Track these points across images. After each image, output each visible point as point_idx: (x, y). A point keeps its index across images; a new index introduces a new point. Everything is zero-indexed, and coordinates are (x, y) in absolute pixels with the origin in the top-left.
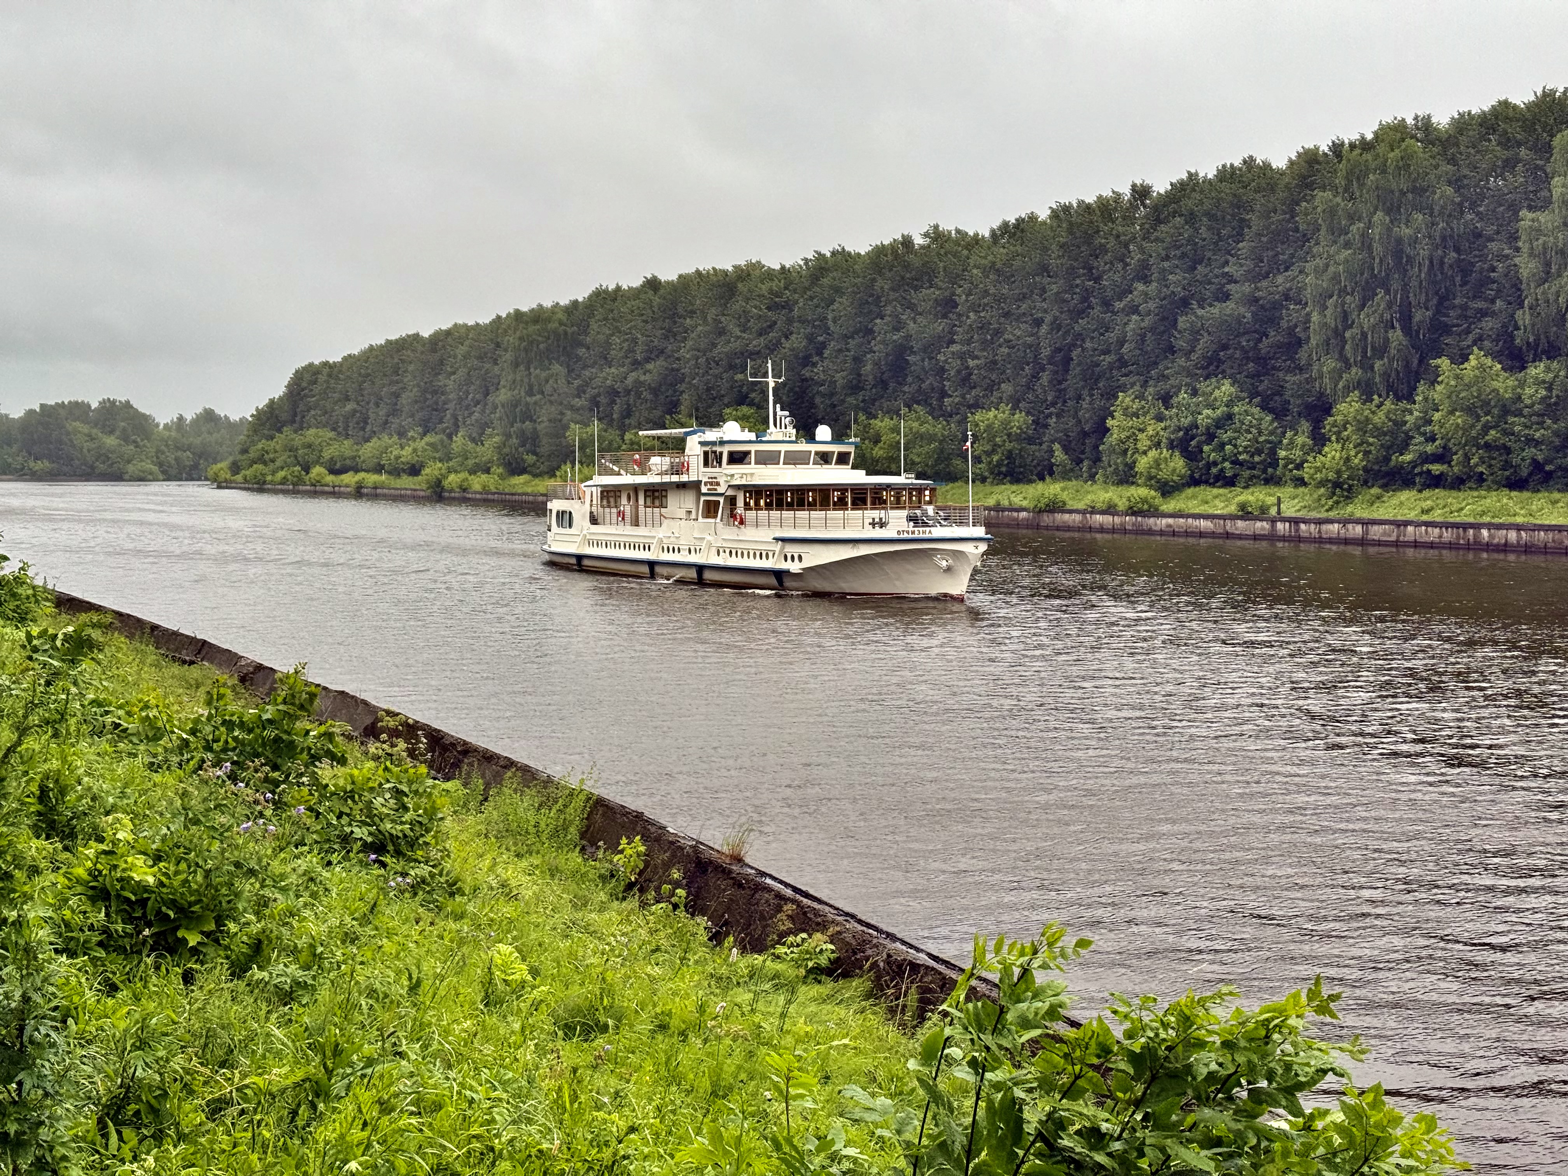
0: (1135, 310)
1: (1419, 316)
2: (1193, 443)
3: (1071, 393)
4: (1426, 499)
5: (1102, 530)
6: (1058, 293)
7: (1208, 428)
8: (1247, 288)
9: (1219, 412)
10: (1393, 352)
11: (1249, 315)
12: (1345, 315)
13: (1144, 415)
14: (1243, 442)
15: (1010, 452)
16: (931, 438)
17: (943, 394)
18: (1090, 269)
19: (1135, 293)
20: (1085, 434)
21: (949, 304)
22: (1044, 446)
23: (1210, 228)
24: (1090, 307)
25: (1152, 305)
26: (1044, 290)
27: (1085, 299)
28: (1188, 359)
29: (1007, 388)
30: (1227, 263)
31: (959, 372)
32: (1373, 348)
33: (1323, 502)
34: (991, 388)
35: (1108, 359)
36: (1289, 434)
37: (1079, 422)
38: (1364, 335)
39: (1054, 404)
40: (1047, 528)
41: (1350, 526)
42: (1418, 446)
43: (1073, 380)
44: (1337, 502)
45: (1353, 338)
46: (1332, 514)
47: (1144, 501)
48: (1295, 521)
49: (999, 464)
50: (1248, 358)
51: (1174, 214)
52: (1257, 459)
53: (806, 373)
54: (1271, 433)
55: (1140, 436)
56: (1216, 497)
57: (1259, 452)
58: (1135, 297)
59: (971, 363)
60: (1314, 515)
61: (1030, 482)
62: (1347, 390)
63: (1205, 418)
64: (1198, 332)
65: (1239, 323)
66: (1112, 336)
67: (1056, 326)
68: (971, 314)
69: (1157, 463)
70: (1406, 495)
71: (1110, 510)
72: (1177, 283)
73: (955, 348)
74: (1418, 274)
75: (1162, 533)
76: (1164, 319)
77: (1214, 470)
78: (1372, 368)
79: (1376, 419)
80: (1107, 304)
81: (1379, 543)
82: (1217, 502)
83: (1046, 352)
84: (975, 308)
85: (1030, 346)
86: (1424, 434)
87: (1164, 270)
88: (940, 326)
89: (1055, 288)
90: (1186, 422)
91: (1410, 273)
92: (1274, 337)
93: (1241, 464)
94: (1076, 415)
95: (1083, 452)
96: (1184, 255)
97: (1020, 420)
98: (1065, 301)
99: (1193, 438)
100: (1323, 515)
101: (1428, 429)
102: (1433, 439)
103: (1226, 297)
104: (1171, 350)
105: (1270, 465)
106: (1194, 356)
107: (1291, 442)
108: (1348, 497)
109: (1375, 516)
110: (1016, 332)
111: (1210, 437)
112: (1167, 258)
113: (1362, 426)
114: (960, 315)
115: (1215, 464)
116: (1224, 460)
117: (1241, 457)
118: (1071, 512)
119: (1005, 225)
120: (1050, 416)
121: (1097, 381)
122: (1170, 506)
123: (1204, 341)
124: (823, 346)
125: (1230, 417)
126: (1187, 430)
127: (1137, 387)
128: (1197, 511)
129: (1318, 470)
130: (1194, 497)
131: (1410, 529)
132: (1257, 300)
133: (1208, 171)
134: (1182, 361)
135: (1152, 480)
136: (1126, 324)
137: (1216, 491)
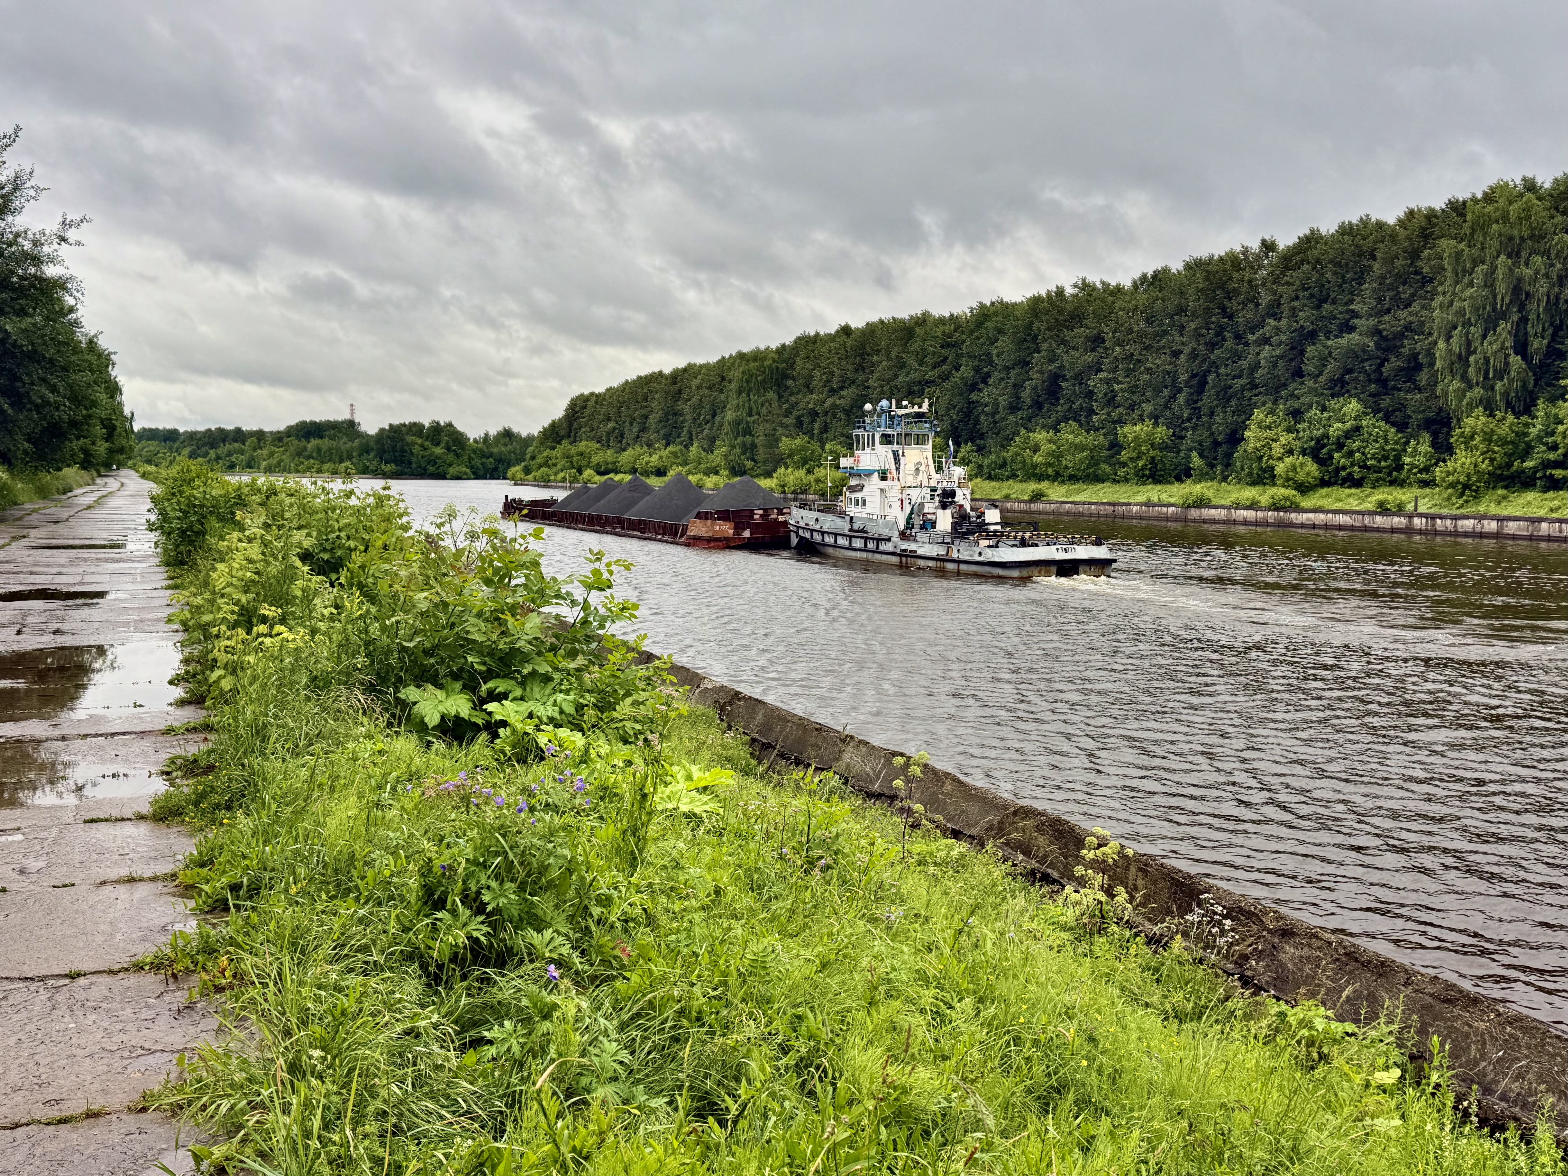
0: (1266, 341)
1: (1537, 344)
2: (1324, 451)
3: (1205, 411)
4: (1553, 499)
5: (1245, 523)
6: (1196, 329)
7: (1338, 438)
8: (1372, 322)
9: (1348, 425)
10: (1513, 374)
11: (1371, 344)
12: (1469, 343)
13: (1277, 427)
14: (1371, 450)
15: (1153, 458)
16: (1081, 448)
17: (1092, 412)
18: (1224, 309)
19: (1267, 328)
20: (1216, 444)
21: (1097, 340)
22: (1182, 454)
23: (1335, 273)
24: (1224, 339)
25: (1283, 337)
26: (1182, 327)
27: (1217, 334)
28: (1316, 382)
29: (1148, 408)
30: (1351, 301)
31: (1106, 394)
32: (1495, 371)
33: (1454, 500)
34: (1132, 407)
35: (1241, 382)
36: (1413, 443)
37: (1212, 434)
38: (1487, 360)
39: (1189, 420)
40: (1194, 521)
41: (1485, 522)
42: (1540, 453)
43: (1207, 400)
44: (1467, 502)
45: (1477, 362)
46: (1463, 511)
47: (1287, 499)
48: (1433, 517)
49: (1143, 468)
50: (1370, 381)
51: (1302, 262)
52: (1383, 464)
53: (974, 397)
54: (1396, 443)
55: (1274, 445)
56: (1349, 496)
57: (1386, 458)
58: (1267, 330)
59: (1116, 387)
60: (1445, 511)
61: (1171, 483)
62: (1471, 407)
63: (1336, 429)
64: (1325, 359)
65: (1364, 351)
66: (1244, 364)
67: (1193, 355)
68: (1117, 349)
69: (1294, 468)
70: (1530, 496)
71: (1253, 506)
72: (1307, 319)
73: (1102, 375)
74: (1537, 308)
75: (1302, 526)
76: (1292, 349)
77: (1343, 474)
78: (1492, 388)
79: (1500, 431)
80: (1238, 337)
81: (1514, 537)
82: (1351, 500)
83: (1183, 378)
84: (1120, 343)
85: (1169, 373)
86: (1546, 444)
87: (1294, 308)
88: (1090, 358)
89: (1193, 325)
90: (1317, 433)
91: (1529, 307)
92: (1394, 363)
93: (1368, 468)
94: (1210, 428)
95: (1215, 459)
96: (1312, 296)
97: (1161, 432)
98: (1200, 335)
99: (1324, 446)
100: (1455, 512)
101: (1550, 440)
102: (1554, 447)
103: (1351, 329)
104: (1299, 374)
105: (1395, 469)
106: (1322, 379)
107: (1415, 450)
108: (1475, 497)
109: (1505, 513)
110: (1155, 361)
111: (1340, 446)
112: (1297, 298)
113: (1488, 437)
114: (1106, 349)
115: (1344, 468)
116: (1352, 465)
117: (1369, 463)
118: (1216, 507)
119: (1144, 277)
120: (1186, 429)
121: (1229, 400)
122: (1307, 502)
123: (1332, 366)
124: (989, 375)
125: (1357, 429)
126: (1318, 440)
127: (1270, 405)
128: (1334, 507)
129: (1449, 474)
130: (1328, 495)
131: (1544, 525)
132: (1379, 332)
133: (1328, 227)
134: (1311, 383)
135: (1288, 482)
136: (1258, 354)
137: (1347, 491)
